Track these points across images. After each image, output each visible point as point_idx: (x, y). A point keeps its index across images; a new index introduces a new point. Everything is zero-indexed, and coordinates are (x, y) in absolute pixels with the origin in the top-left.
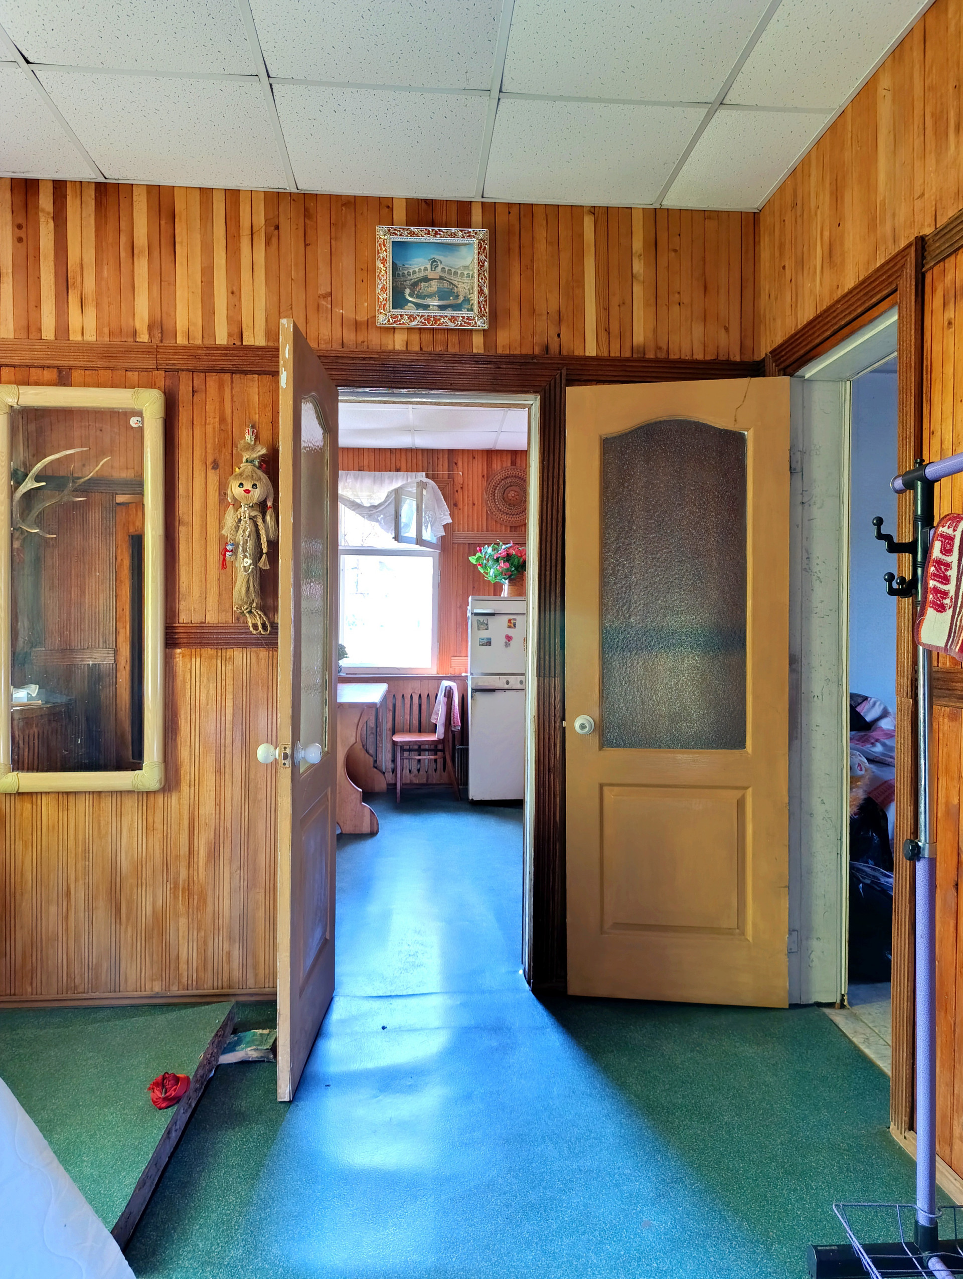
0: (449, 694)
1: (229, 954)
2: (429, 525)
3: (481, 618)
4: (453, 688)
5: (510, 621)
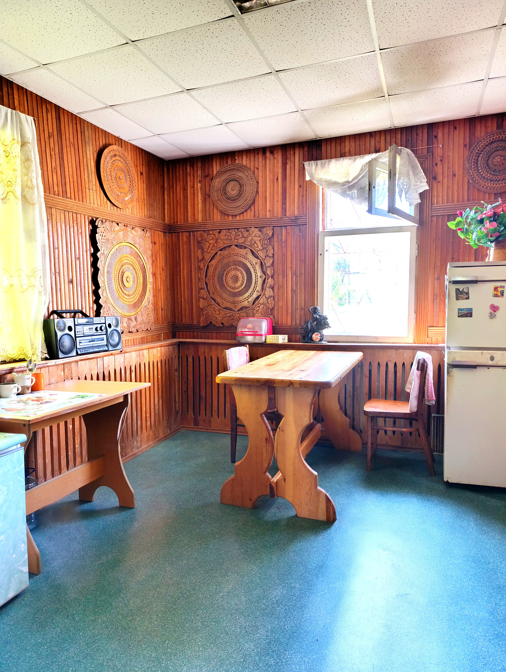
0: (422, 367)
2: (404, 193)
3: (461, 287)
4: (427, 360)
5: (496, 289)
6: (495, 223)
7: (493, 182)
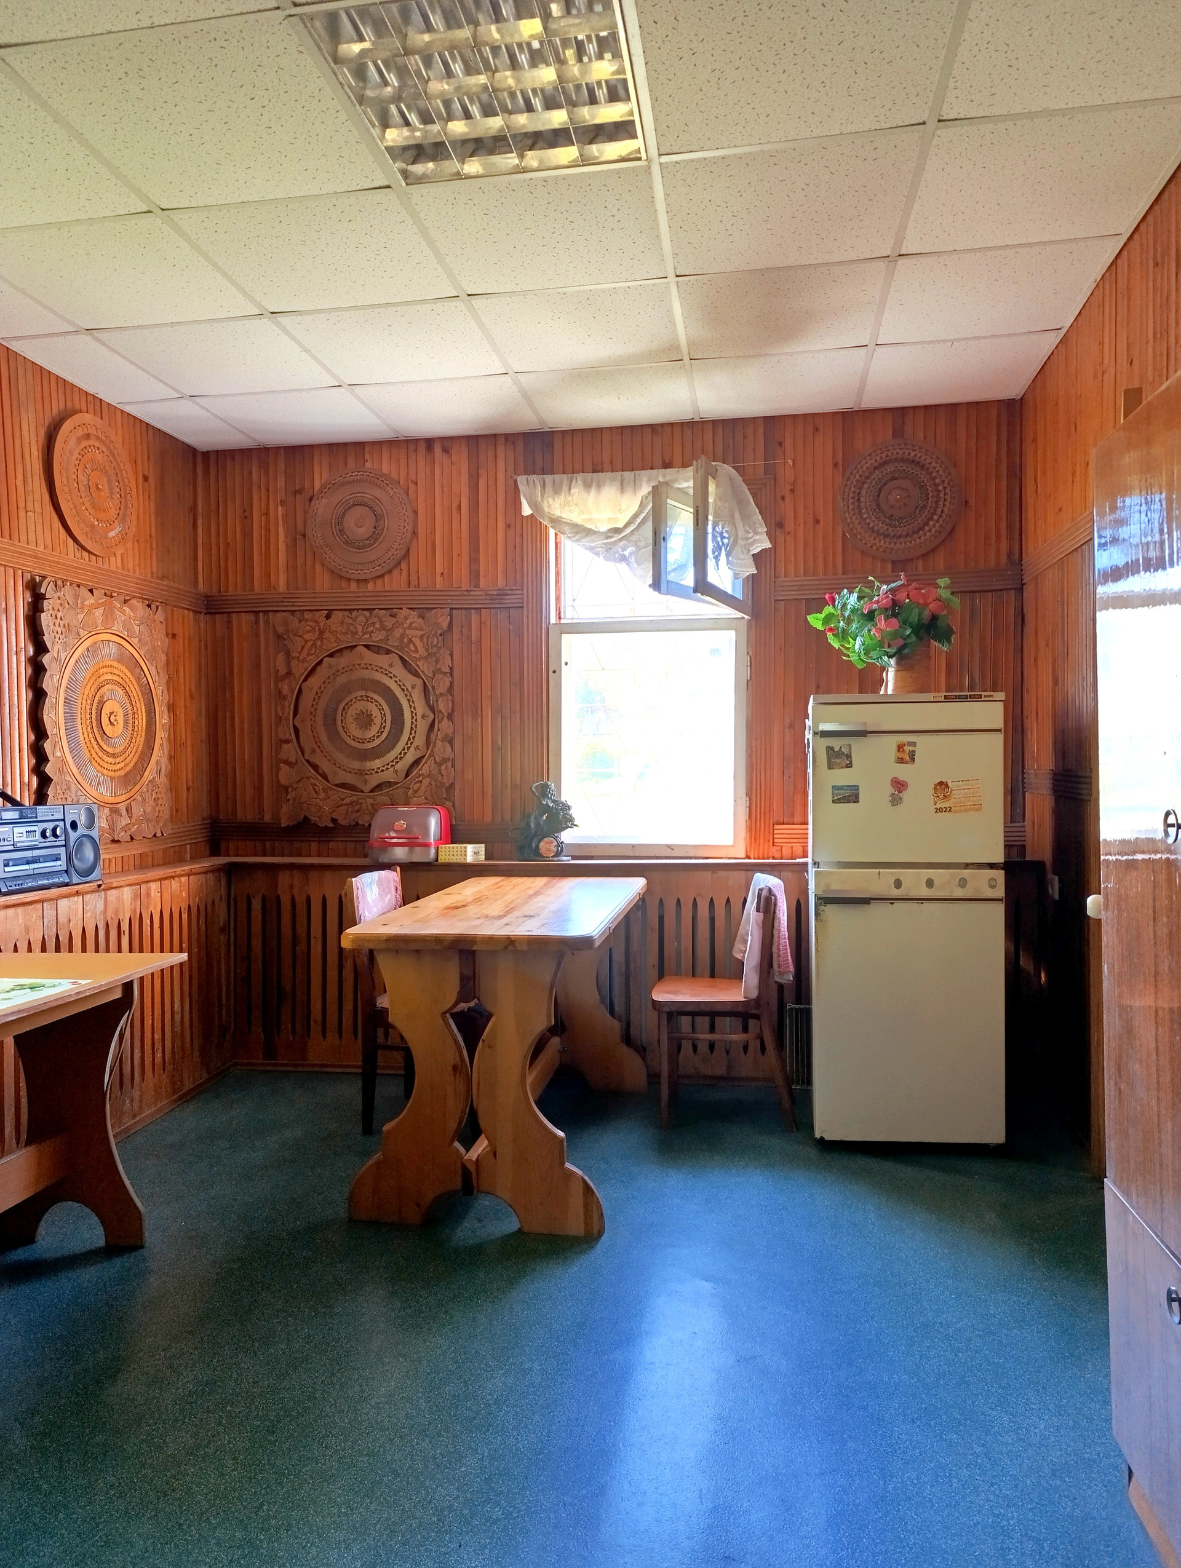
0: (767, 904)
2: (723, 553)
3: (836, 743)
4: (775, 892)
5: (900, 747)
6: (894, 621)
7: (888, 540)
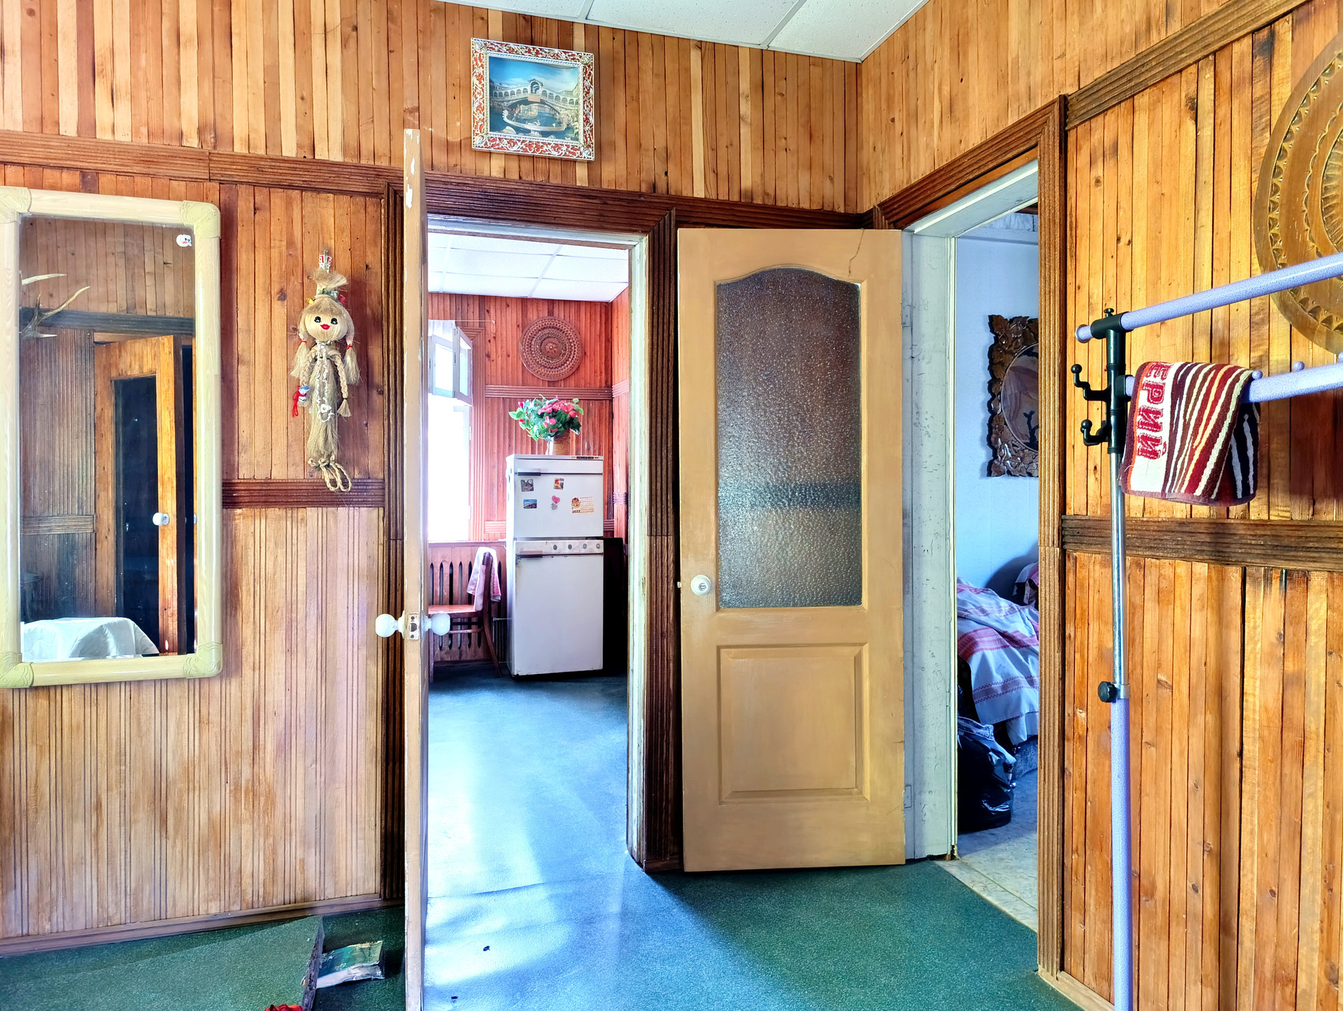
0: (487, 561)
1: (304, 861)
3: (526, 479)
5: (556, 481)
6: (553, 420)
7: (546, 369)
